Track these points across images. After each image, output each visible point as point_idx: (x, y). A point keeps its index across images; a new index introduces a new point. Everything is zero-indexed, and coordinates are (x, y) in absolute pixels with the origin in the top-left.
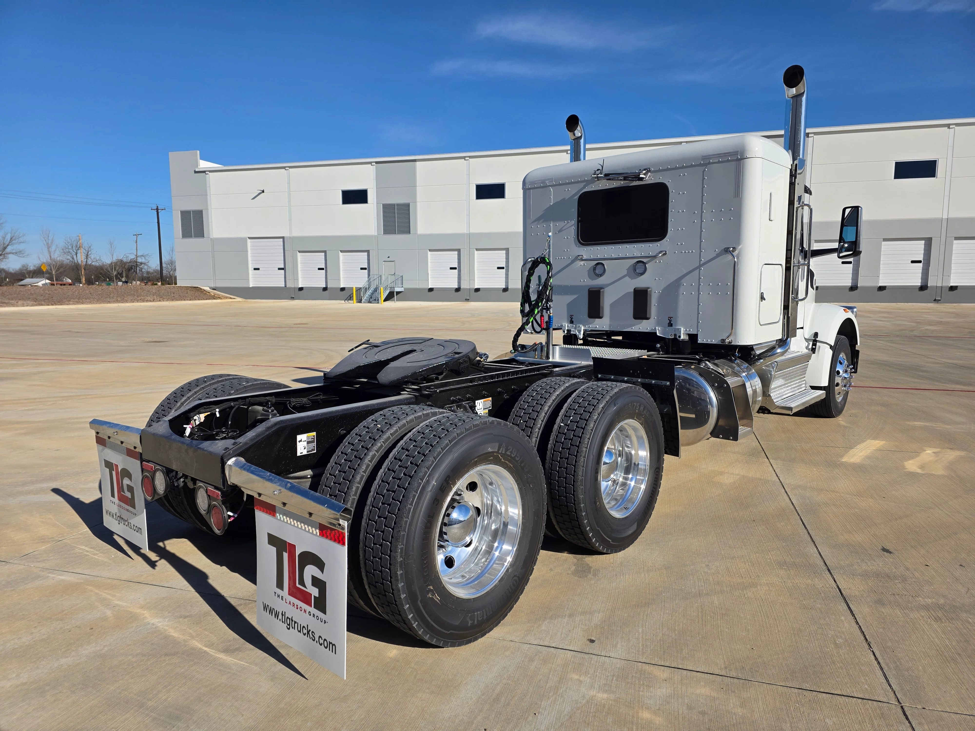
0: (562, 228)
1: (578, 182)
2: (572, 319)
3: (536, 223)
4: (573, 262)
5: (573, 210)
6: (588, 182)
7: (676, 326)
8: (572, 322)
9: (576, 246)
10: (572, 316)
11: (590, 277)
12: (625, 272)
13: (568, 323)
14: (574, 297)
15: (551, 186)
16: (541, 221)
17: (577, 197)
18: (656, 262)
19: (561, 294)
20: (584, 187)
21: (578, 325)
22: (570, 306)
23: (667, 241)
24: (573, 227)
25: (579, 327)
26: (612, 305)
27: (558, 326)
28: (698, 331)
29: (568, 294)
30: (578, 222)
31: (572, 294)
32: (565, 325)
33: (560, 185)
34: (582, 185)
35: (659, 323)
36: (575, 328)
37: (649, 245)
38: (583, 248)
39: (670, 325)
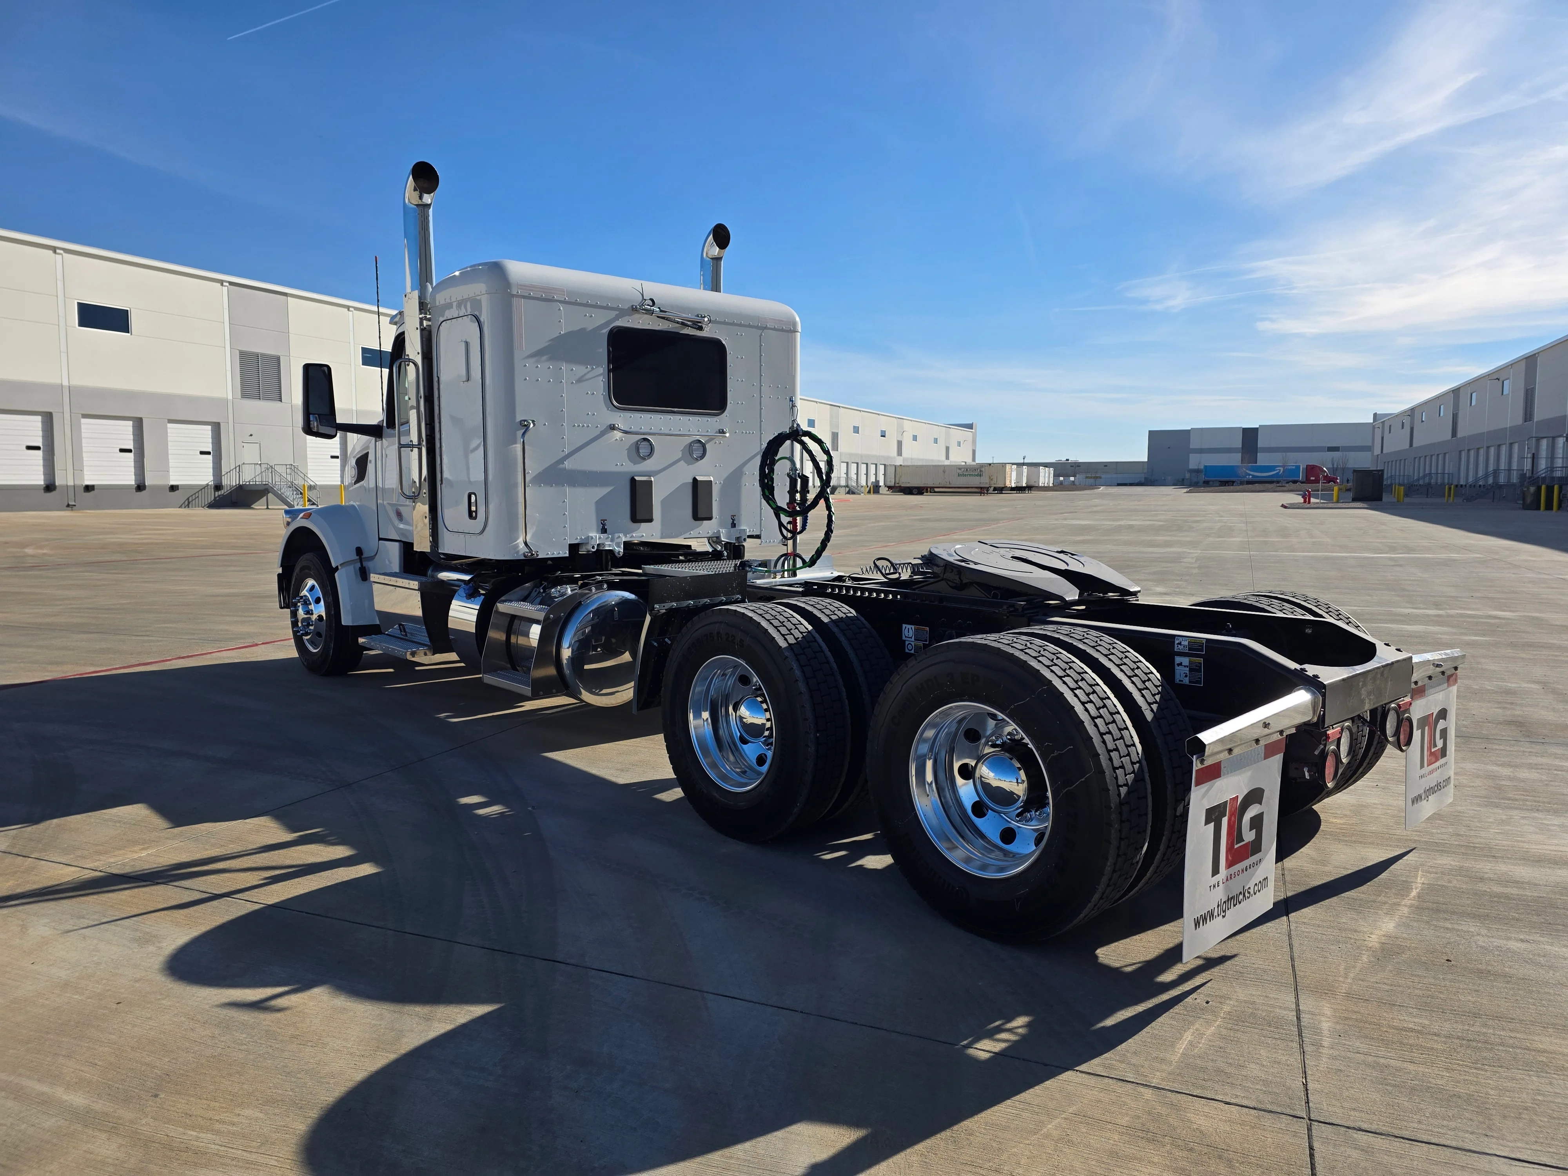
0: (583, 376)
1: (607, 308)
2: (604, 525)
3: (534, 359)
4: (603, 434)
5: (601, 350)
6: (622, 313)
7: (739, 525)
8: (604, 531)
9: (608, 410)
10: (604, 520)
11: (631, 459)
12: (680, 455)
13: (597, 532)
14: (605, 491)
15: (560, 302)
16: (545, 358)
17: (606, 331)
18: (716, 443)
19: (586, 486)
20: (617, 318)
21: (616, 535)
22: (600, 504)
23: (727, 416)
24: (601, 378)
25: (619, 537)
26: (664, 502)
27: (581, 538)
28: (761, 530)
29: (597, 486)
30: (609, 371)
31: (603, 484)
32: (596, 536)
33: (576, 304)
34: (614, 314)
35: (722, 524)
36: (612, 541)
37: (707, 419)
38: (619, 414)
39: (734, 525)
